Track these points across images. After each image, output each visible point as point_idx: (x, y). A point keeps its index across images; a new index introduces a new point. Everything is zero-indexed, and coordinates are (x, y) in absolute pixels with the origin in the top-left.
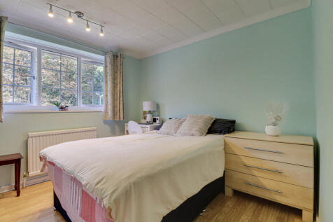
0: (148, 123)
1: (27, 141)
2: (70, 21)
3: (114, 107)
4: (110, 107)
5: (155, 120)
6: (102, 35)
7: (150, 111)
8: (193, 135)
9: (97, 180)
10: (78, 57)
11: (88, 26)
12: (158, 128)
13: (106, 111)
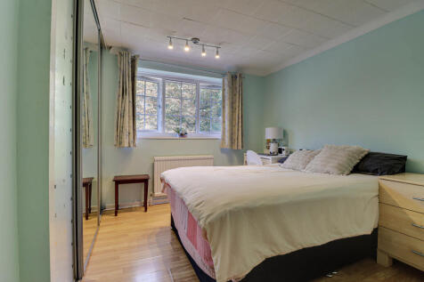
0: (271, 154)
1: (153, 164)
2: (187, 49)
3: (232, 134)
4: (227, 134)
5: (280, 151)
6: (217, 57)
7: (274, 140)
8: (328, 172)
9: (197, 203)
10: (196, 83)
11: (204, 51)
12: (282, 161)
13: (223, 139)
